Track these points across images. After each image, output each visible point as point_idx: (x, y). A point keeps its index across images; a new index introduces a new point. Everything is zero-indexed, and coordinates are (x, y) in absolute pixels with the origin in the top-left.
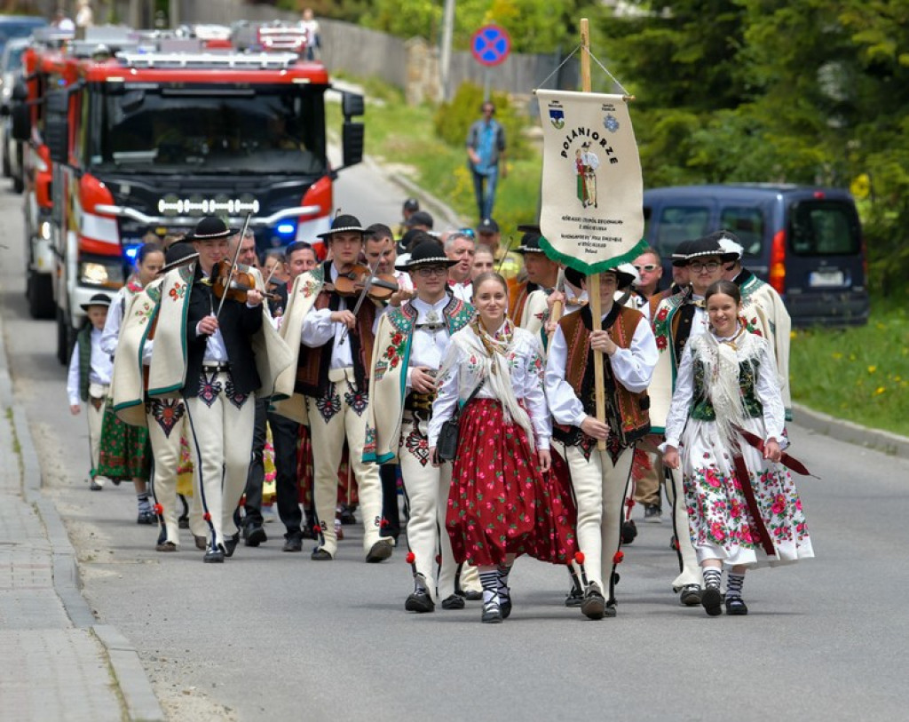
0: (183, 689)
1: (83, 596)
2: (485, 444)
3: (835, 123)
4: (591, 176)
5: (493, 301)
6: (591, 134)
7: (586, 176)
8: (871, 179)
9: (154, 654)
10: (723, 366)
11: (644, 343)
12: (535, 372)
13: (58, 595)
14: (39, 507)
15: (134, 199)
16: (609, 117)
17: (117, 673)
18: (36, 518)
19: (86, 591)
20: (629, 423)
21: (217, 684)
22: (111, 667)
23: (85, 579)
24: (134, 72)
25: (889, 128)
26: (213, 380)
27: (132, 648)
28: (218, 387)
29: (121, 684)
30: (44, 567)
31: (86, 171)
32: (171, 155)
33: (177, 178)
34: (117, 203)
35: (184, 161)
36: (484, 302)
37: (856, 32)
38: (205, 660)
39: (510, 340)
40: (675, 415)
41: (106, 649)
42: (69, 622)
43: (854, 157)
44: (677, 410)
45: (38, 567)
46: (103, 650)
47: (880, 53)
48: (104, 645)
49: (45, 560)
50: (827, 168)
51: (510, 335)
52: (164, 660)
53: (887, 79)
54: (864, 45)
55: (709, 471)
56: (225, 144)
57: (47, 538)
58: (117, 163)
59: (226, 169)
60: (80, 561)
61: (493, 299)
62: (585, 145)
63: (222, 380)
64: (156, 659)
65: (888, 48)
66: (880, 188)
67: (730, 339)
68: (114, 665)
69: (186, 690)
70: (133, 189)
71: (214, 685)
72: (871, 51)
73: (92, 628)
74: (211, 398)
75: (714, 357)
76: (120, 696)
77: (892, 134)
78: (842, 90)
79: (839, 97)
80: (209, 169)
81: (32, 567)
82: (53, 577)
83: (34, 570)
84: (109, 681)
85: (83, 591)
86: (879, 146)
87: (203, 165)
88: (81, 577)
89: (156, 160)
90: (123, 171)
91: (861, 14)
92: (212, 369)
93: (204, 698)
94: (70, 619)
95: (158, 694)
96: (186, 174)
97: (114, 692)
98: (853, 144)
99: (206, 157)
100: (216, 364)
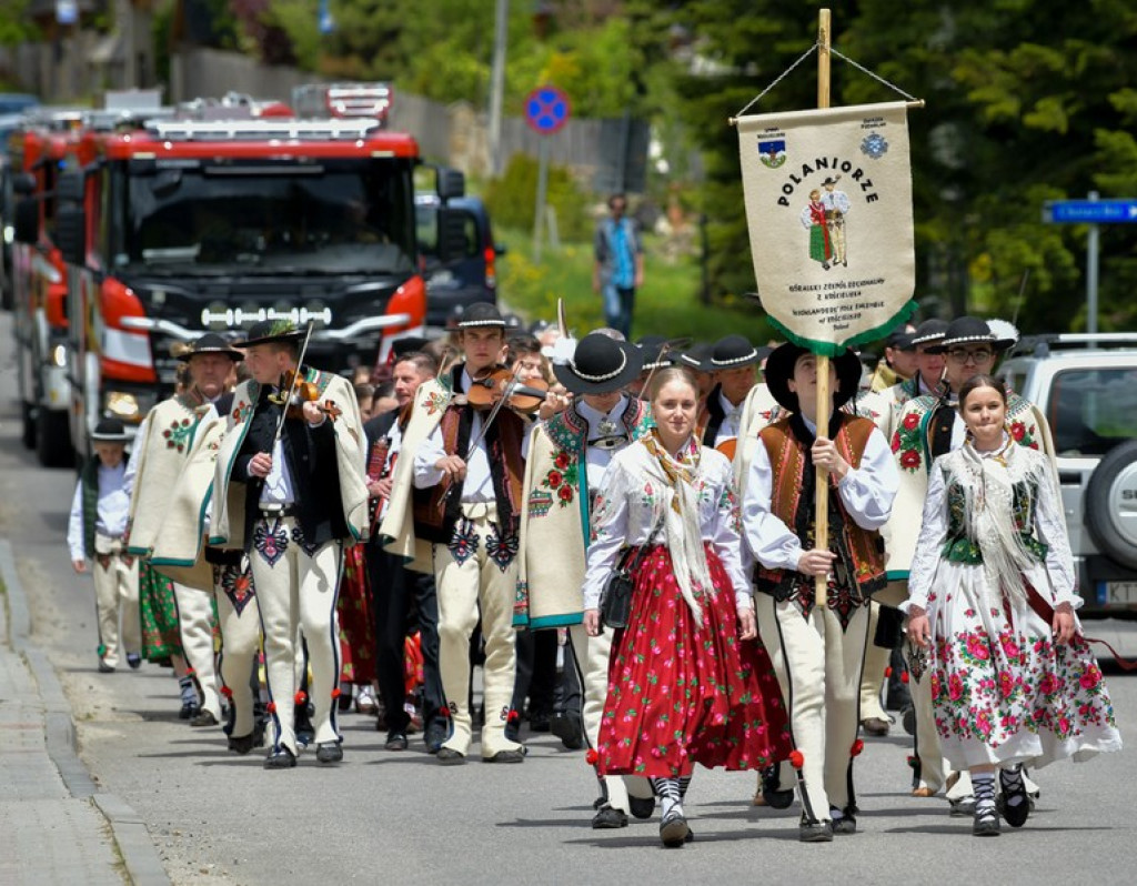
0: (200, 867)
1: (82, 761)
2: (663, 607)
3: (950, 194)
4: (838, 224)
5: (679, 411)
6: (839, 164)
7: (831, 225)
8: (993, 258)
9: (166, 827)
10: (991, 487)
11: (878, 462)
12: (728, 508)
13: (52, 759)
14: (28, 656)
15: (170, 310)
16: (874, 137)
17: (122, 850)
18: (24, 670)
19: (82, 754)
20: (864, 571)
21: (239, 861)
22: (115, 843)
23: (84, 740)
24: (168, 145)
25: (1013, 200)
26: (276, 528)
27: (140, 821)
28: (283, 537)
29: (127, 863)
30: (34, 727)
31: (109, 274)
32: (217, 252)
33: (227, 281)
34: (148, 313)
35: (234, 260)
36: (667, 412)
37: (972, 88)
38: (225, 833)
39: (697, 462)
40: (922, 562)
41: (109, 821)
42: (66, 791)
43: (974, 234)
44: (925, 555)
45: (28, 727)
46: (106, 822)
47: (1001, 114)
48: (107, 818)
49: (37, 719)
50: (942, 247)
51: (697, 456)
52: (178, 834)
53: (1011, 143)
54: (982, 104)
55: (972, 637)
56: (287, 236)
57: (39, 694)
58: (149, 263)
59: (289, 268)
60: (78, 719)
61: (679, 407)
62: (828, 181)
63: (287, 528)
64: (167, 833)
65: (1010, 107)
66: (1004, 269)
67: (996, 453)
68: (119, 840)
69: (203, 868)
70: (169, 296)
71: (236, 862)
72: (991, 111)
73: (92, 798)
74: (274, 554)
75: (978, 479)
76: (126, 876)
77: (1016, 206)
78: (959, 156)
79: (954, 164)
80: (266, 269)
81: (22, 727)
82: (46, 738)
83: (24, 731)
84: (114, 858)
85: (81, 755)
86: (1003, 220)
87: (259, 264)
88: (79, 739)
89: (199, 259)
90: (157, 273)
91: (979, 69)
92: (274, 514)
93: (224, 877)
94: (67, 787)
95: (171, 874)
96: (237, 276)
97: (119, 872)
98: (973, 218)
99: (262, 254)
100: (278, 507)
